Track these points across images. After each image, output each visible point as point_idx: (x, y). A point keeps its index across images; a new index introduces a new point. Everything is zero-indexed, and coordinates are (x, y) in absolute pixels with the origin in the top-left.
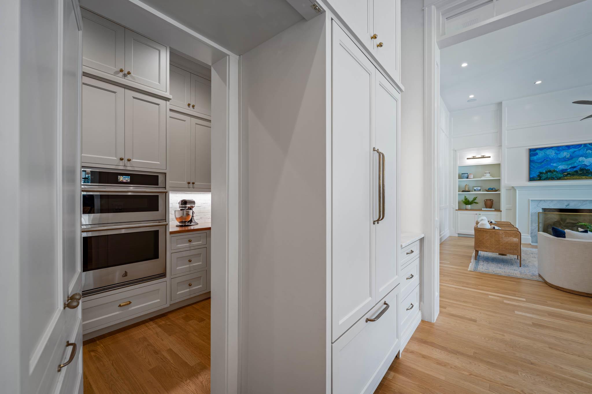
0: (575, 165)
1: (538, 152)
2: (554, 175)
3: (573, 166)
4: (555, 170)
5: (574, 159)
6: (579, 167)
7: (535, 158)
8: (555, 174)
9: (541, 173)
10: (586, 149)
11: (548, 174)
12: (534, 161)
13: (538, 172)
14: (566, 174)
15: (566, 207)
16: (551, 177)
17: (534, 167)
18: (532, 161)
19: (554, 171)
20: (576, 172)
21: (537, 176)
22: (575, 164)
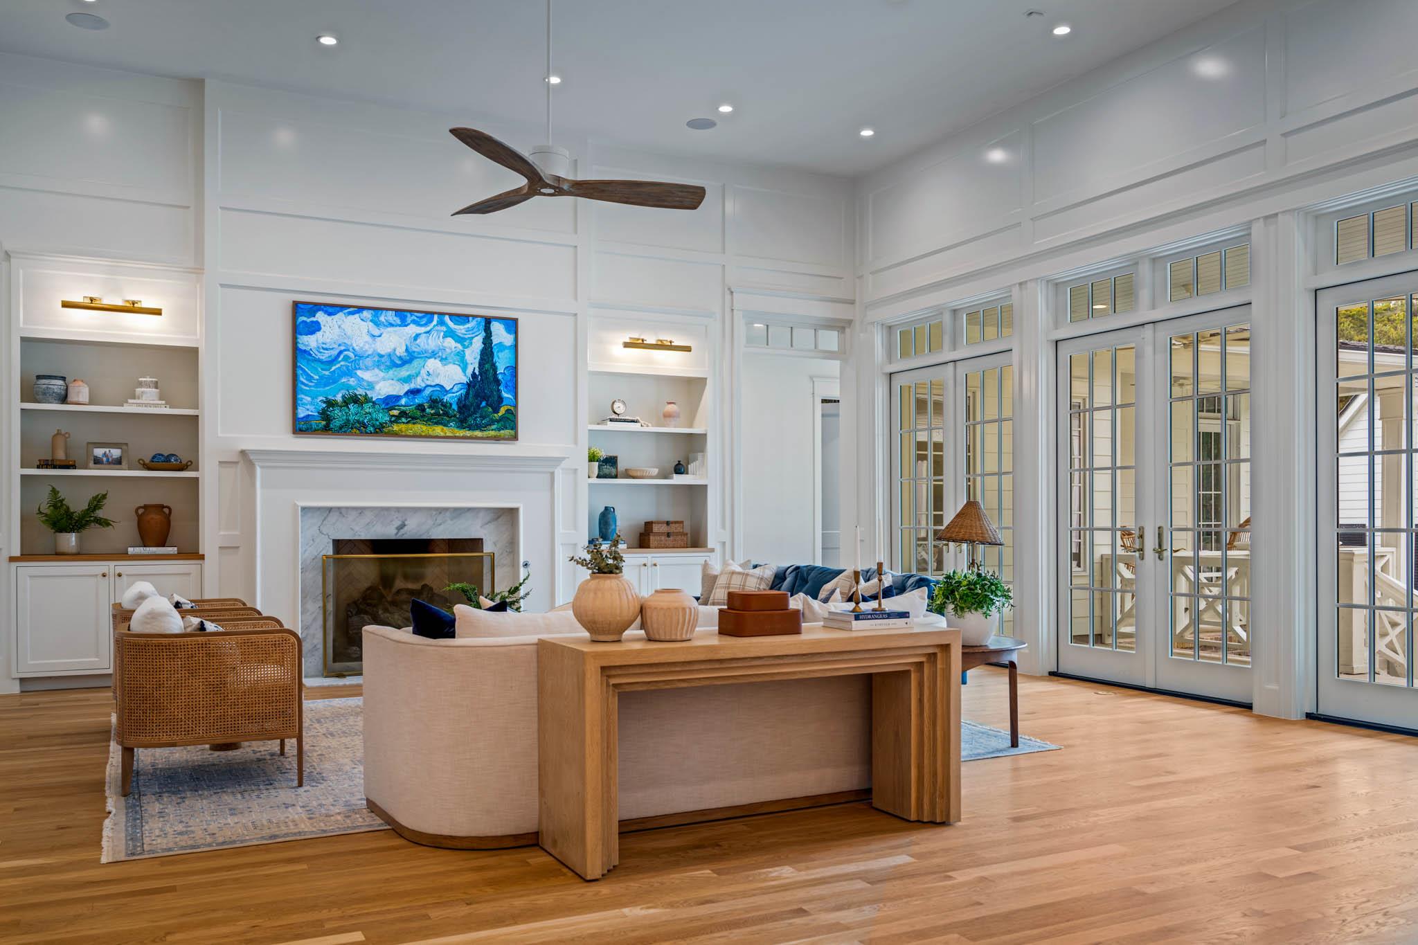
0: (418, 383)
1: (320, 320)
2: (367, 413)
3: (412, 386)
4: (370, 396)
5: (415, 363)
6: (427, 392)
7: (309, 342)
8: (367, 410)
9: (330, 404)
10: (442, 334)
11: (349, 410)
12: (310, 355)
13: (321, 398)
14: (395, 412)
15: (397, 534)
16: (358, 421)
17: (310, 378)
18: (305, 351)
19: (367, 399)
20: (421, 408)
21: (318, 413)
22: (419, 379)
